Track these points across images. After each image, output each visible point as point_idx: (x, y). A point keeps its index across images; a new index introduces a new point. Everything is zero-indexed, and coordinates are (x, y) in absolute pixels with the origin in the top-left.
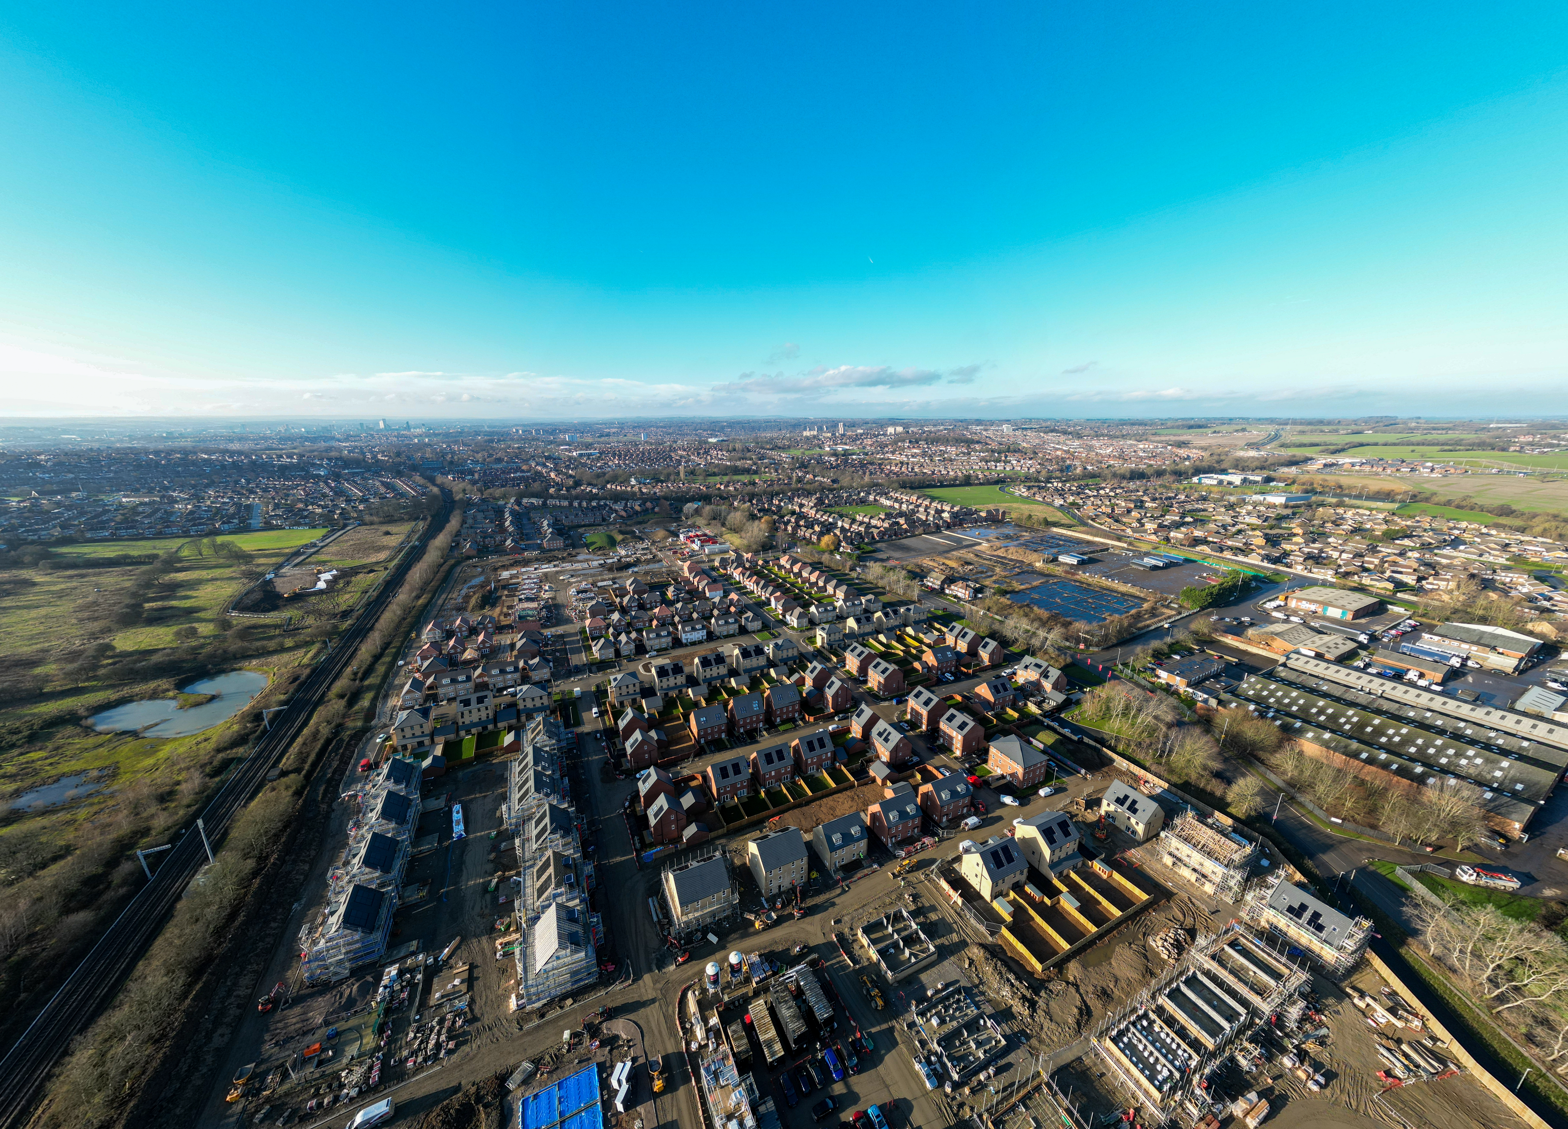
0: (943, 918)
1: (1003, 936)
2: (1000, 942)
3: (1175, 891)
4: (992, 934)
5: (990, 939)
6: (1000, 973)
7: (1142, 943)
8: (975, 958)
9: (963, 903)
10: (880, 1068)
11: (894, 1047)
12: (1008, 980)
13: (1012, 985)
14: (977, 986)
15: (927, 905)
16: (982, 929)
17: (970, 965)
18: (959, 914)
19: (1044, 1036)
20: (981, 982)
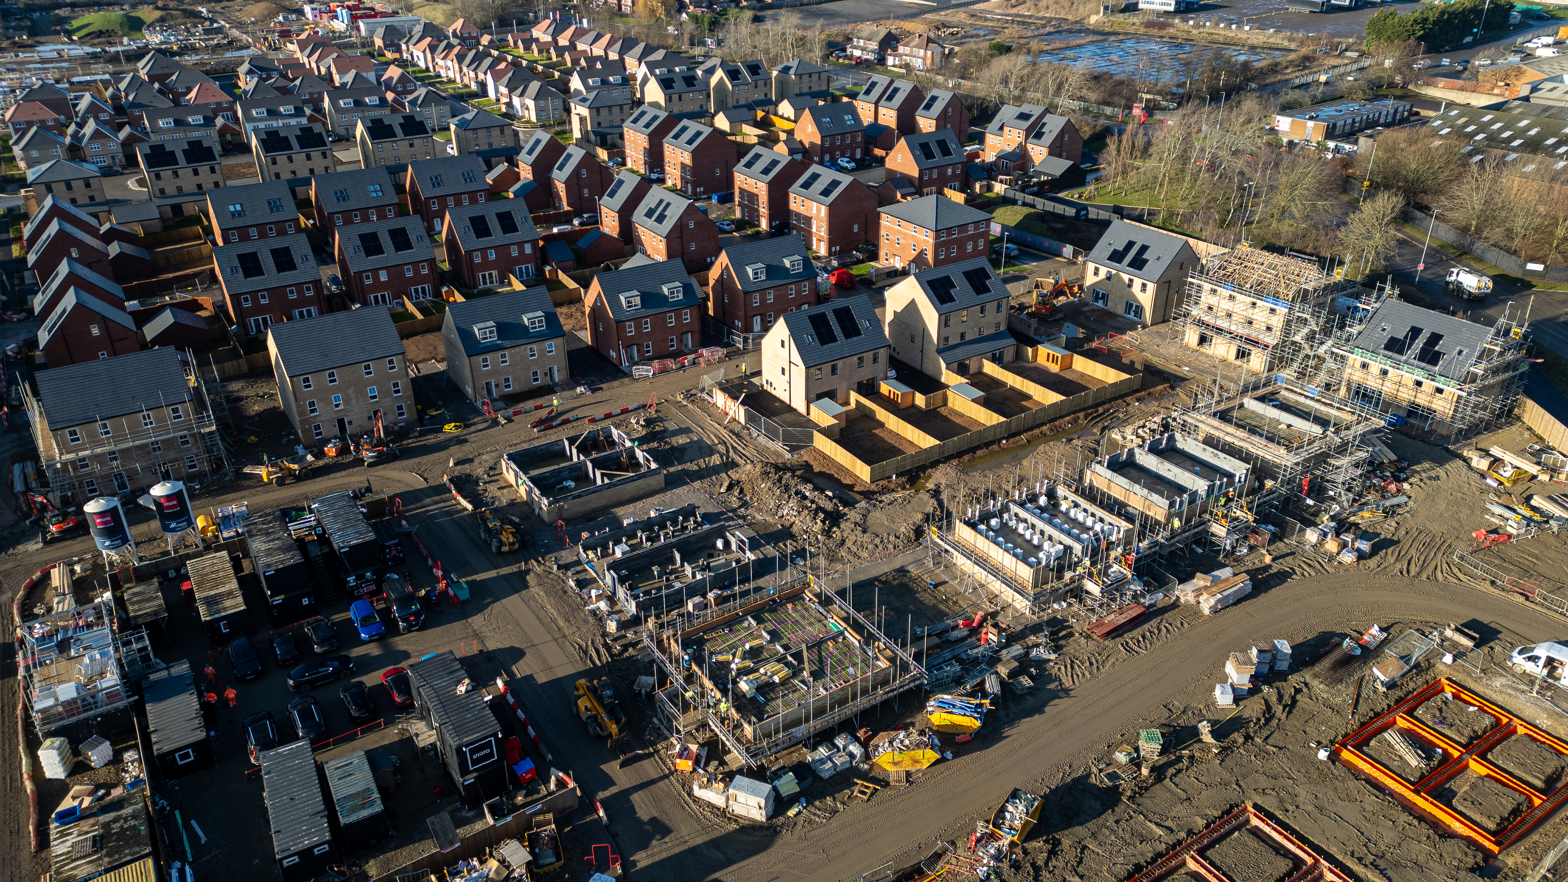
0: (701, 441)
1: (816, 450)
2: (805, 458)
3: (1191, 375)
4: (793, 449)
5: (788, 456)
6: (787, 488)
7: (1097, 438)
8: (744, 477)
9: (749, 418)
10: (477, 621)
11: (517, 591)
12: (797, 493)
13: (805, 498)
14: (734, 510)
15: (672, 426)
16: (777, 446)
17: (730, 488)
18: (737, 435)
19: (843, 553)
20: (745, 504)
